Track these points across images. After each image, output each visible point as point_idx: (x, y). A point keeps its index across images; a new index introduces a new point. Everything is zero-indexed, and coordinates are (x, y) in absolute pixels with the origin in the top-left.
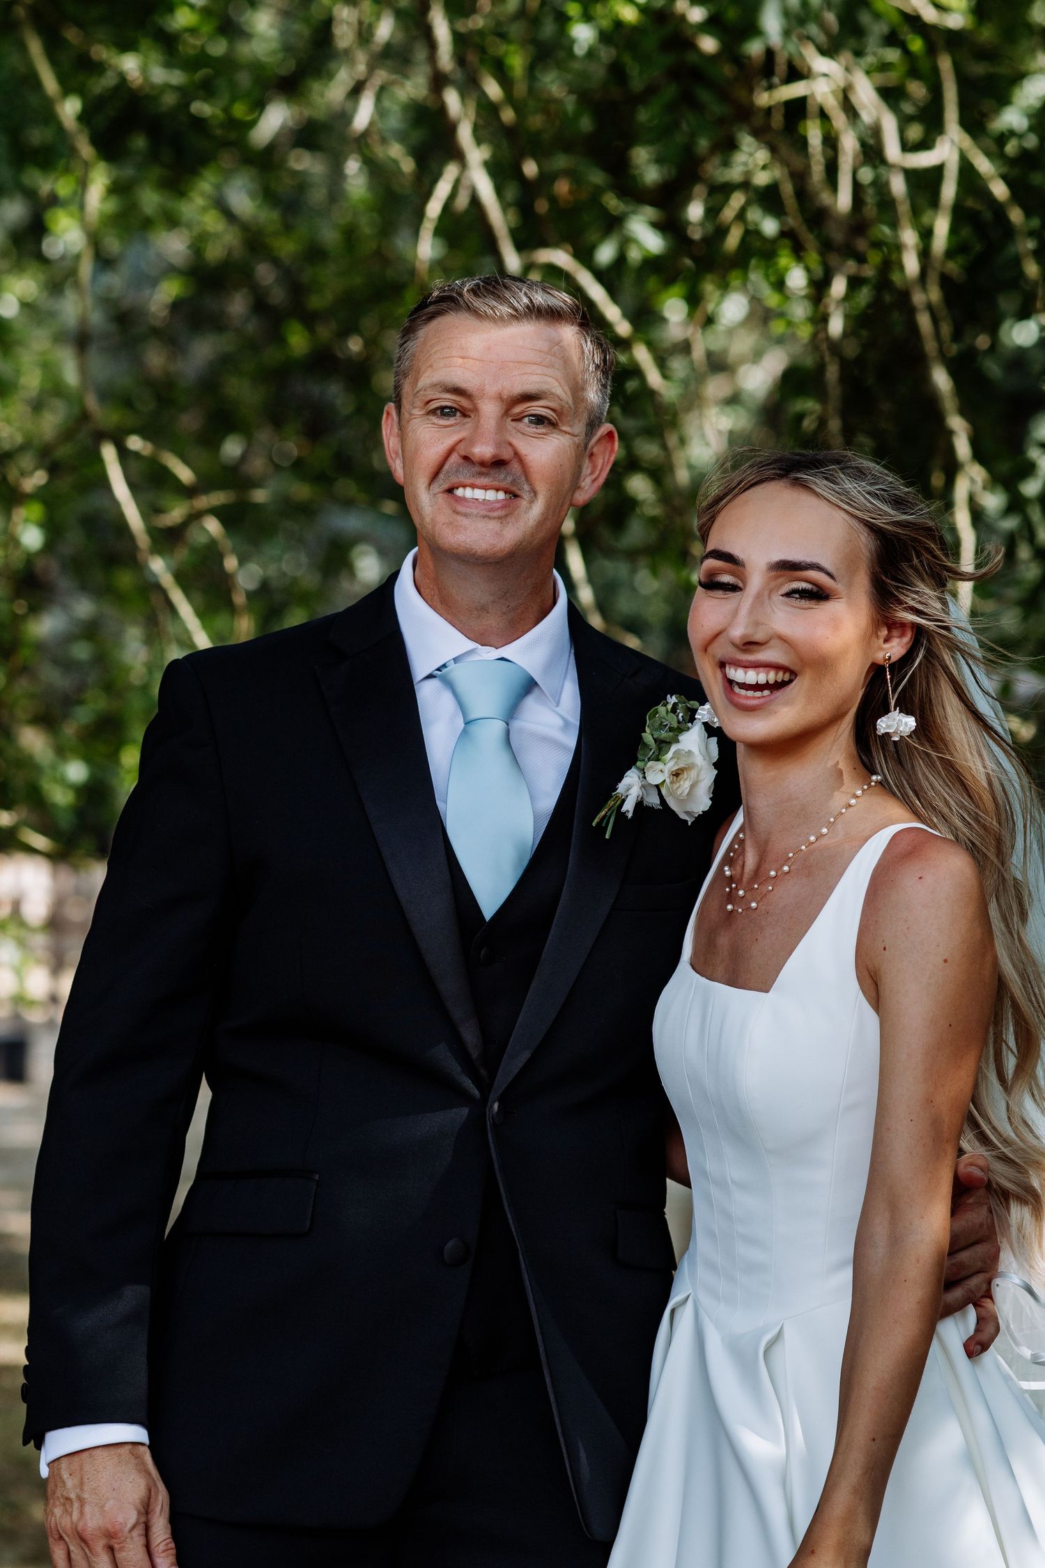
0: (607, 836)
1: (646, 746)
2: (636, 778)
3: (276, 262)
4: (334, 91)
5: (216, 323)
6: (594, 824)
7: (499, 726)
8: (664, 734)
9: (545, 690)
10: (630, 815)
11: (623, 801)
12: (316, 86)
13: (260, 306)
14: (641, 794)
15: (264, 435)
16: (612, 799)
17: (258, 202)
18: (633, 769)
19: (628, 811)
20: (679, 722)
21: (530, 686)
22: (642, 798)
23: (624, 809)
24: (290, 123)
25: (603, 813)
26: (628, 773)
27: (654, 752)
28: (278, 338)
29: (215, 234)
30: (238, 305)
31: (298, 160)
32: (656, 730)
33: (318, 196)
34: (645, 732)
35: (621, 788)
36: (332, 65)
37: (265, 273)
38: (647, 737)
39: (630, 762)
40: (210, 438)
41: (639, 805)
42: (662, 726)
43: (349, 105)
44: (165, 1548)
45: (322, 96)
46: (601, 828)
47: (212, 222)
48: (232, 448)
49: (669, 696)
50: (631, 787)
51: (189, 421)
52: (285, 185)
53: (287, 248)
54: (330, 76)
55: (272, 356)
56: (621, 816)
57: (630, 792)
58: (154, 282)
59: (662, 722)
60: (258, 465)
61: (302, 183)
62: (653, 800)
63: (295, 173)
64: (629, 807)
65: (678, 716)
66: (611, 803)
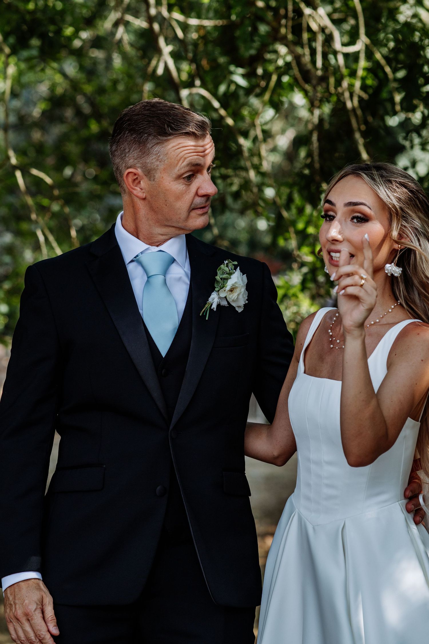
0: (207, 319)
1: (218, 282)
2: (216, 295)
3: (85, 95)
4: (108, 24)
5: (62, 120)
6: (201, 315)
7: (161, 277)
8: (225, 276)
9: (179, 262)
10: (215, 310)
11: (212, 305)
12: (99, 23)
13: (78, 112)
14: (219, 301)
15: (81, 166)
16: (207, 304)
17: (77, 70)
18: (214, 292)
19: (214, 308)
20: (229, 270)
21: (173, 260)
22: (219, 302)
23: (212, 308)
24: (89, 38)
25: (204, 310)
26: (213, 293)
27: (222, 284)
28: (86, 126)
29: (59, 84)
30: (69, 113)
31: (93, 53)
32: (221, 275)
33: (101, 68)
34: (217, 276)
35: (210, 299)
36: (106, 13)
37: (80, 99)
38: (218, 278)
39: (213, 289)
40: (59, 168)
41: (219, 306)
42: (223, 273)
43: (114, 30)
44: (51, 619)
45: (103, 26)
46: (204, 316)
47: (58, 78)
48: (68, 172)
49: (225, 261)
50: (214, 299)
51: (50, 161)
52: (87, 63)
53: (88, 89)
54: (106, 18)
55: (84, 133)
56: (211, 310)
57: (214, 300)
58: (35, 104)
59: (223, 272)
60: (79, 178)
61: (95, 62)
62: (224, 303)
63: (92, 58)
64: (214, 306)
65: (229, 268)
66: (206, 306)
